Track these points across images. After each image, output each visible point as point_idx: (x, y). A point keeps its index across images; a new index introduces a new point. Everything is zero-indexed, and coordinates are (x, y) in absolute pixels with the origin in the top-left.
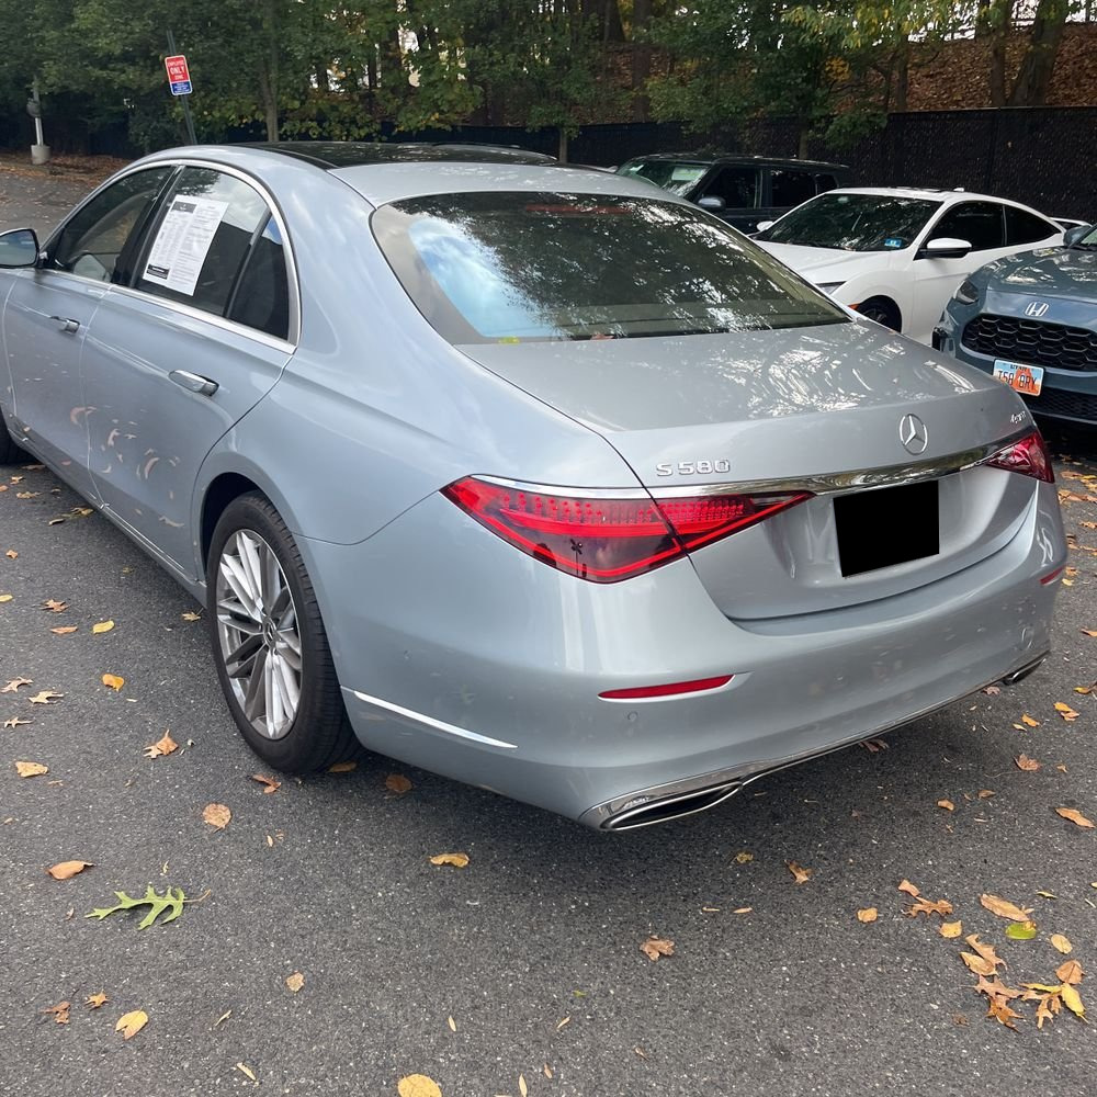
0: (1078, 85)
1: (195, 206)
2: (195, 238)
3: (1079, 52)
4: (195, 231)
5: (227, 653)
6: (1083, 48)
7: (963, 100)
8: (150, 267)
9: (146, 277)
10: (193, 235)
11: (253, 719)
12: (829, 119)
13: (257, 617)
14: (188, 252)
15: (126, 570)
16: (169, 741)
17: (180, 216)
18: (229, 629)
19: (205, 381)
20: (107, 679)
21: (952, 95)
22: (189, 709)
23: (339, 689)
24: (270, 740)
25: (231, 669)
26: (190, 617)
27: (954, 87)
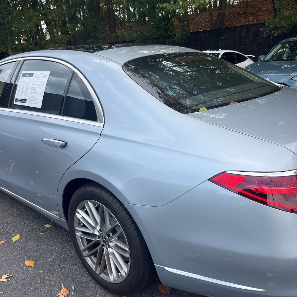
0: (231, 21)
1: (33, 74)
2: (37, 86)
3: (229, 13)
4: (36, 83)
5: (82, 248)
6: (229, 12)
7: (202, 28)
8: (17, 99)
9: (15, 103)
10: (36, 85)
11: (100, 274)
12: (175, 35)
13: (97, 233)
14: (35, 92)
15: (15, 210)
16: (65, 289)
17: (27, 79)
18: (81, 238)
19: (62, 142)
20: (27, 263)
21: (198, 27)
22: (65, 270)
23: (154, 266)
24: (111, 283)
25: (85, 253)
26: (47, 226)
27: (198, 25)
